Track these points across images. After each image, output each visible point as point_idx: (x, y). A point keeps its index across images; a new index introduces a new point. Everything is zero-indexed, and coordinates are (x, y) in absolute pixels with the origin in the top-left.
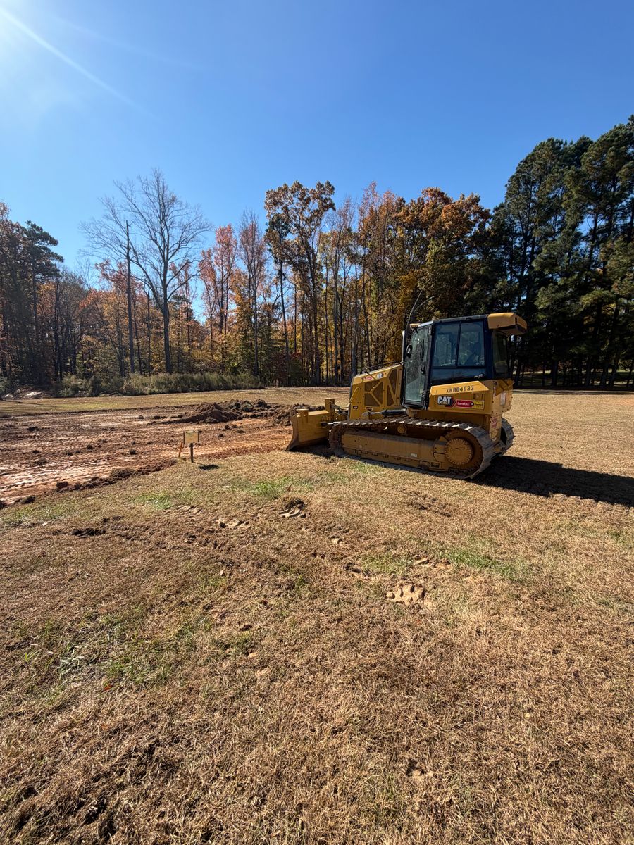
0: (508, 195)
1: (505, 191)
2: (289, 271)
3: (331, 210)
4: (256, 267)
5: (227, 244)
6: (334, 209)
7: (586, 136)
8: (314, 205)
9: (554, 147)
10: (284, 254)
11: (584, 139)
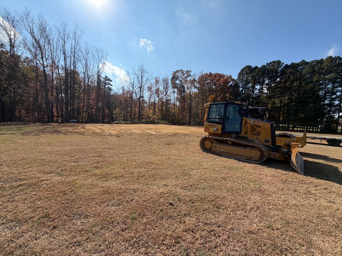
0: (238, 77)
1: (238, 76)
2: (176, 90)
3: (190, 77)
4: (166, 88)
5: (157, 82)
6: (191, 76)
7: (257, 66)
8: (186, 75)
9: (249, 67)
10: (174, 86)
11: (256, 66)
